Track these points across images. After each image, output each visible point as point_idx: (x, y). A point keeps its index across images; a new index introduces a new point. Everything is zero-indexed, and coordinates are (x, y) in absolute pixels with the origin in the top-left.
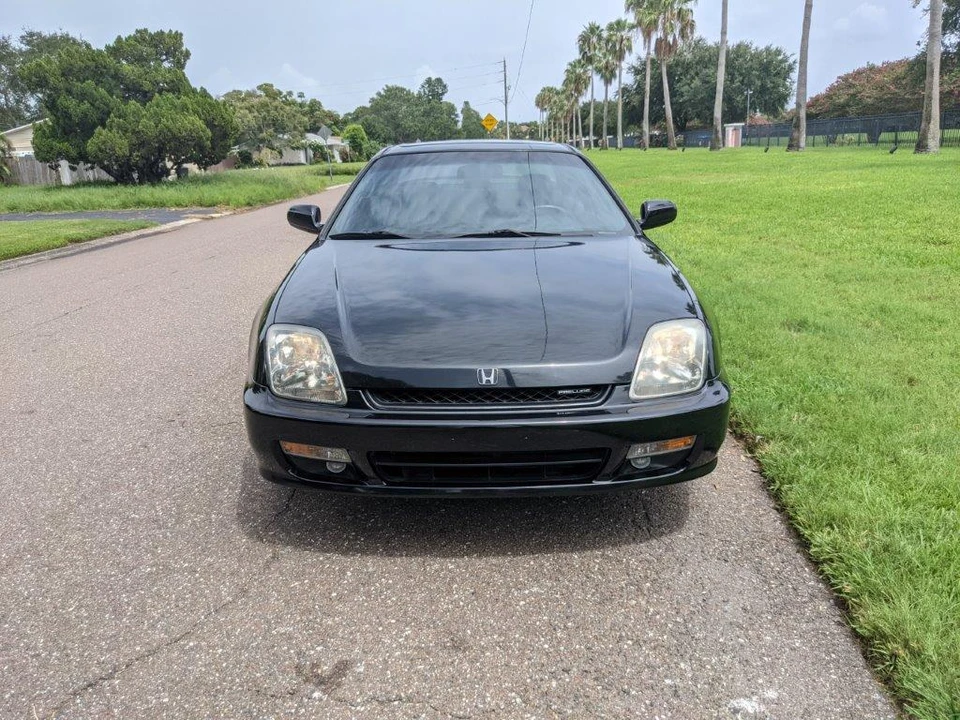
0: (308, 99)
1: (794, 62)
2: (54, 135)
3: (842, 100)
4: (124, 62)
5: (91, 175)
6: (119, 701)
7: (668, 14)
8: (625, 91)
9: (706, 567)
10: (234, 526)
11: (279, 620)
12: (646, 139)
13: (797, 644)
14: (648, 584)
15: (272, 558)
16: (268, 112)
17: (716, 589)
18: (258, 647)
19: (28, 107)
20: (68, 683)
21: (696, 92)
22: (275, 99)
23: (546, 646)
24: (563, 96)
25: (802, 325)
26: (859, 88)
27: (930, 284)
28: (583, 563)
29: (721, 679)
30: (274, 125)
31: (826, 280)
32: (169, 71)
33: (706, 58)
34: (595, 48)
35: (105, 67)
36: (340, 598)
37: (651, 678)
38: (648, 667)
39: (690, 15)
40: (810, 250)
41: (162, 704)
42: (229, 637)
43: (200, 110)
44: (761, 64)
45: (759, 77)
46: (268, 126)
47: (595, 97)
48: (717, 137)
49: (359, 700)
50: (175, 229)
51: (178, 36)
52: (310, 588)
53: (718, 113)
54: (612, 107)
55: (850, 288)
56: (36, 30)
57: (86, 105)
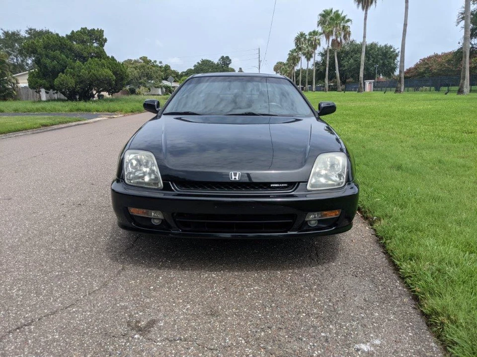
0: (164, 65)
1: (399, 52)
2: (38, 77)
3: (422, 70)
4: (75, 43)
5: (56, 96)
6: (32, 337)
7: (338, 28)
8: (317, 64)
9: (346, 279)
10: (104, 254)
11: (122, 299)
12: (327, 87)
13: (392, 318)
14: (315, 287)
15: (122, 269)
16: (144, 70)
17: (350, 290)
18: (108, 312)
19: (27, 64)
20: (7, 327)
21: (351, 65)
22: (148, 64)
23: (260, 315)
24: (287, 66)
25: (399, 168)
26: (430, 65)
27: (464, 151)
28: (282, 276)
29: (351, 334)
30: (147, 76)
31: (412, 148)
32: (97, 47)
33: (356, 49)
34: (303, 44)
35: (65, 45)
36: (154, 290)
37: (314, 332)
38: (313, 327)
39: (349, 28)
40: (405, 135)
41: (55, 338)
42: (94, 306)
43: (110, 66)
44: (383, 53)
45: (382, 59)
46: (144, 76)
47: (302, 67)
48: (361, 86)
49: (159, 340)
50: (95, 122)
51: (101, 32)
52: (139, 284)
53: (361, 75)
54: (310, 71)
55: (424, 153)
56: (33, 28)
57: (55, 62)
